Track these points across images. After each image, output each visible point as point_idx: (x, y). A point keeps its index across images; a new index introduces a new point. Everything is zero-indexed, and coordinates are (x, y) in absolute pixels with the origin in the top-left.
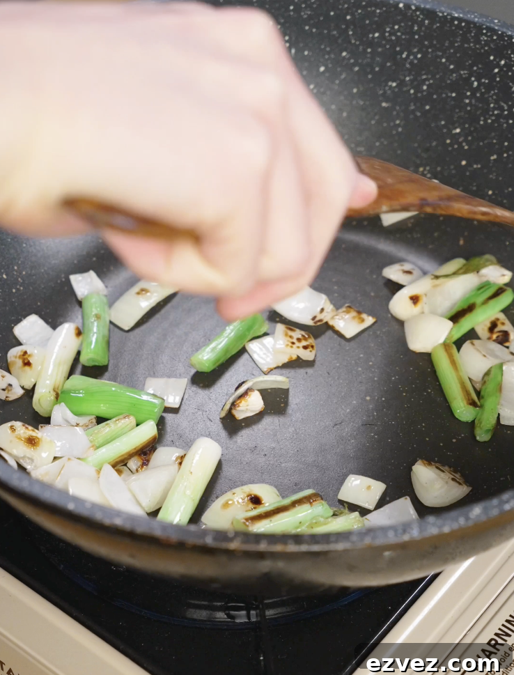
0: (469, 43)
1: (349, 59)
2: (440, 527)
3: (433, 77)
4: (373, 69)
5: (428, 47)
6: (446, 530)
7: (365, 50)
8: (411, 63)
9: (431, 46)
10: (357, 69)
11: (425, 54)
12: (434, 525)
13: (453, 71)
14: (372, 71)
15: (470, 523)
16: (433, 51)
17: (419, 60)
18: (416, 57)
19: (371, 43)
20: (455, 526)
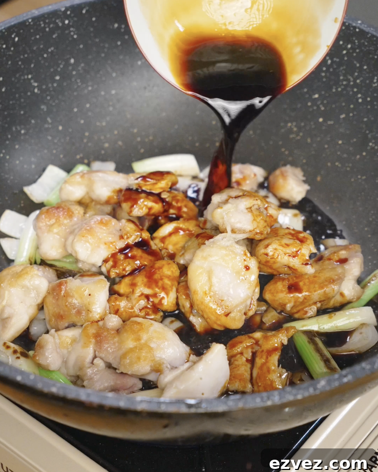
2: (295, 395)
6: (300, 397)
12: (289, 393)
15: (318, 392)
20: (306, 394)
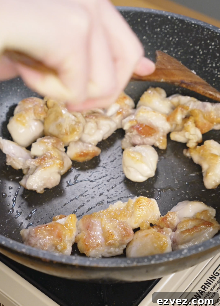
0: (199, 35)
1: (147, 40)
3: (183, 49)
4: (157, 44)
5: (181, 36)
7: (153, 37)
8: (174, 42)
9: (182, 35)
10: (150, 44)
11: (180, 39)
13: (192, 47)
14: (157, 45)
16: (183, 38)
17: (177, 41)
18: (175, 40)
19: (156, 33)
